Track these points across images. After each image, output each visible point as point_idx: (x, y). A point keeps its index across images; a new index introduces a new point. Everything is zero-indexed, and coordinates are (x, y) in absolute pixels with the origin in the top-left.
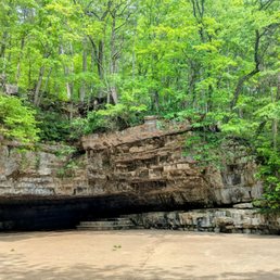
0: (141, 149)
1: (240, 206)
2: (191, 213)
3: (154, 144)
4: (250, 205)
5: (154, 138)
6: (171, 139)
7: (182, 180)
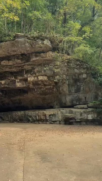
0: (11, 63)
1: (79, 106)
2: (45, 112)
3: (22, 59)
4: (85, 106)
5: (22, 55)
6: (36, 56)
7: (41, 88)
